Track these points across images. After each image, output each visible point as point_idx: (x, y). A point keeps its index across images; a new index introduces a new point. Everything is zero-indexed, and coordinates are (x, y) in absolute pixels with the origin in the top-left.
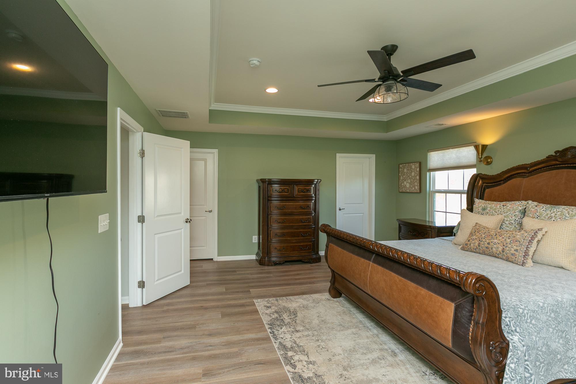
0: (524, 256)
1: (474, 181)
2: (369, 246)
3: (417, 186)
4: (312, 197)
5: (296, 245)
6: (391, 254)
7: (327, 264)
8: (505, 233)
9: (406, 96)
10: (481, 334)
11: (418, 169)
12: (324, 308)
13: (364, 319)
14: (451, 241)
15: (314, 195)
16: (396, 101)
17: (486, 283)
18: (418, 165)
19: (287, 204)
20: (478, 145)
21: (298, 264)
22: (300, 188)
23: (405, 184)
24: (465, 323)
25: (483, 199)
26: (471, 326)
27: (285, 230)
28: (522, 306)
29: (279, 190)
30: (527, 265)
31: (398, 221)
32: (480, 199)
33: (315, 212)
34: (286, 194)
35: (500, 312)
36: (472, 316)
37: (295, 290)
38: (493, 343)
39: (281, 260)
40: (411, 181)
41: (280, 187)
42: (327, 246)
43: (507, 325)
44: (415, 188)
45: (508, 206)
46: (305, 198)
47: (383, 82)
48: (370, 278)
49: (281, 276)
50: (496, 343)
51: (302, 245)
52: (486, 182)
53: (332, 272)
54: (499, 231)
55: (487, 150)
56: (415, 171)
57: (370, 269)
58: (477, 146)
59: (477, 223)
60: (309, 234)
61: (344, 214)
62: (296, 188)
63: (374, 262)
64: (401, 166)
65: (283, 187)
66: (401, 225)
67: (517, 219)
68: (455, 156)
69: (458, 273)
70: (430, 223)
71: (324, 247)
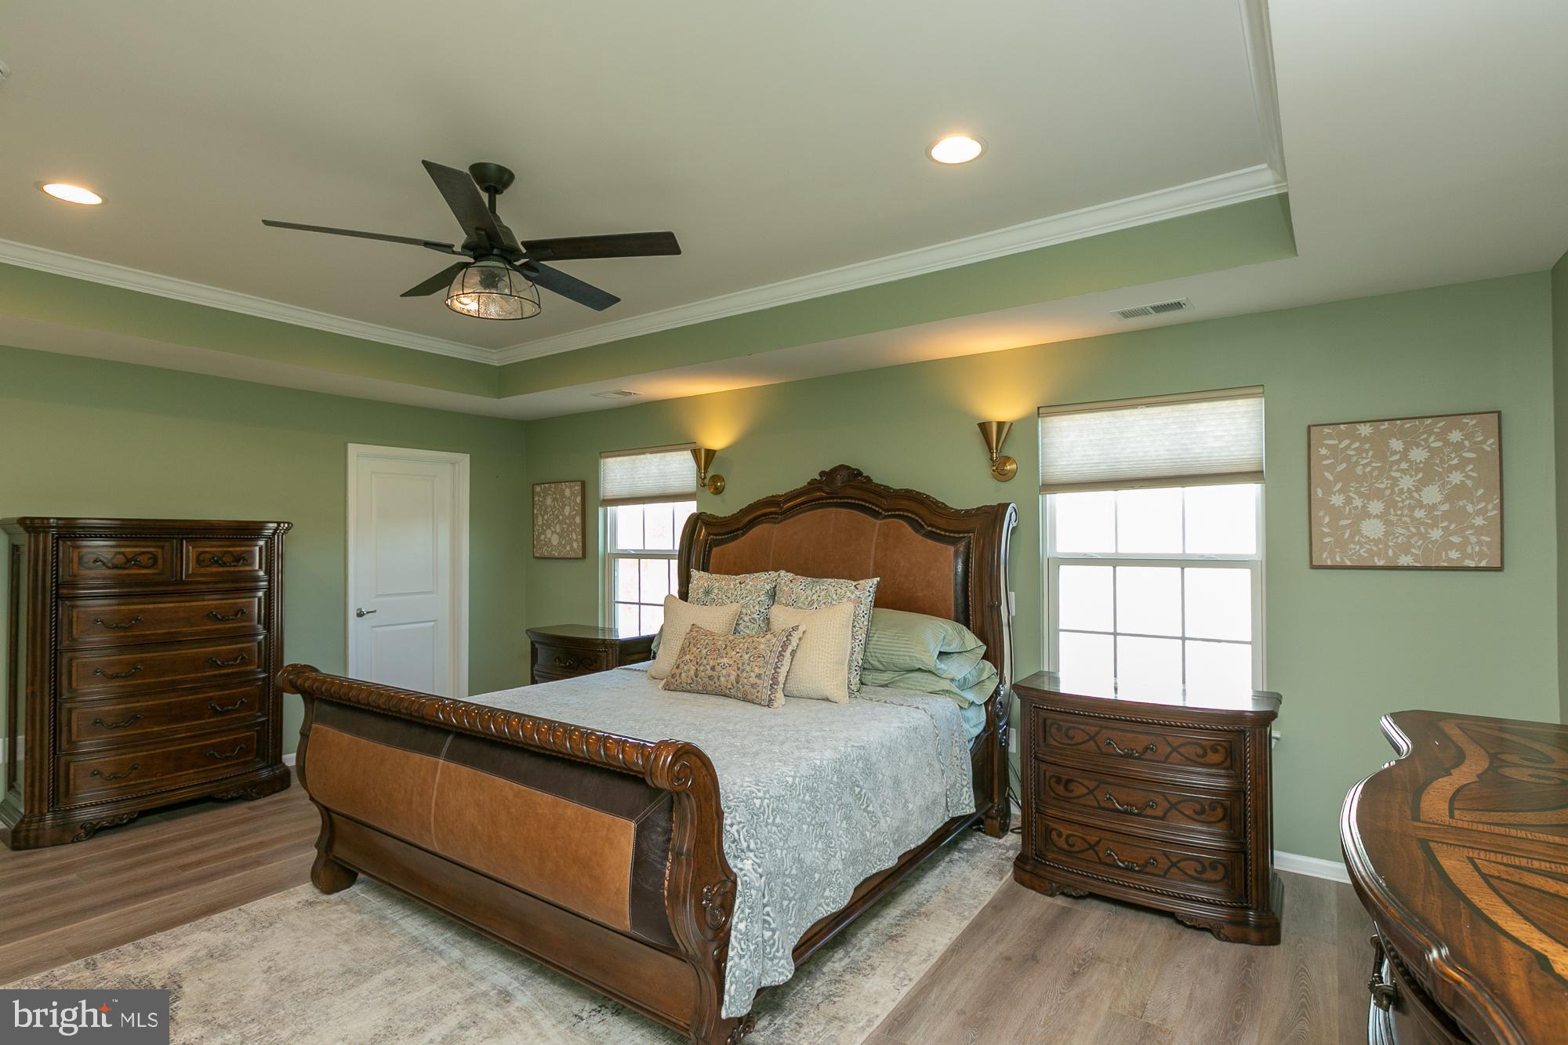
0: (771, 685)
1: (692, 529)
2: (435, 714)
3: (576, 541)
4: (257, 579)
5: (190, 749)
6: (492, 727)
7: (305, 791)
8: (740, 642)
9: (535, 310)
10: (686, 875)
11: (579, 499)
12: (293, 934)
13: (423, 930)
14: (646, 671)
15: (266, 573)
16: (511, 318)
17: (694, 758)
18: (578, 488)
19: (151, 606)
20: (699, 450)
21: (194, 813)
22: (207, 552)
23: (549, 536)
24: (656, 861)
25: (708, 571)
26: (668, 864)
27: (138, 702)
28: (760, 792)
29: (110, 560)
30: (776, 704)
31: (529, 633)
32: (703, 570)
33: (268, 626)
34: (144, 571)
35: (720, 815)
36: (669, 840)
37: (179, 905)
38: (708, 889)
39: (122, 811)
40: (562, 530)
41: (118, 550)
42: (305, 735)
43: (734, 841)
44: (572, 547)
45: (748, 584)
46: (227, 585)
47: (477, 259)
48: (436, 805)
49: (116, 871)
50: (714, 887)
51: (213, 746)
52: (714, 532)
53: (324, 812)
54: (731, 638)
55: (715, 461)
56: (572, 504)
57: (437, 781)
58: (697, 452)
59: (693, 625)
60: (242, 702)
61: (373, 627)
62: (190, 551)
63: (450, 757)
64: (538, 489)
65: (129, 550)
66: (537, 646)
67: (762, 610)
68: (656, 471)
69: (641, 747)
70: (607, 632)
71: (296, 738)
